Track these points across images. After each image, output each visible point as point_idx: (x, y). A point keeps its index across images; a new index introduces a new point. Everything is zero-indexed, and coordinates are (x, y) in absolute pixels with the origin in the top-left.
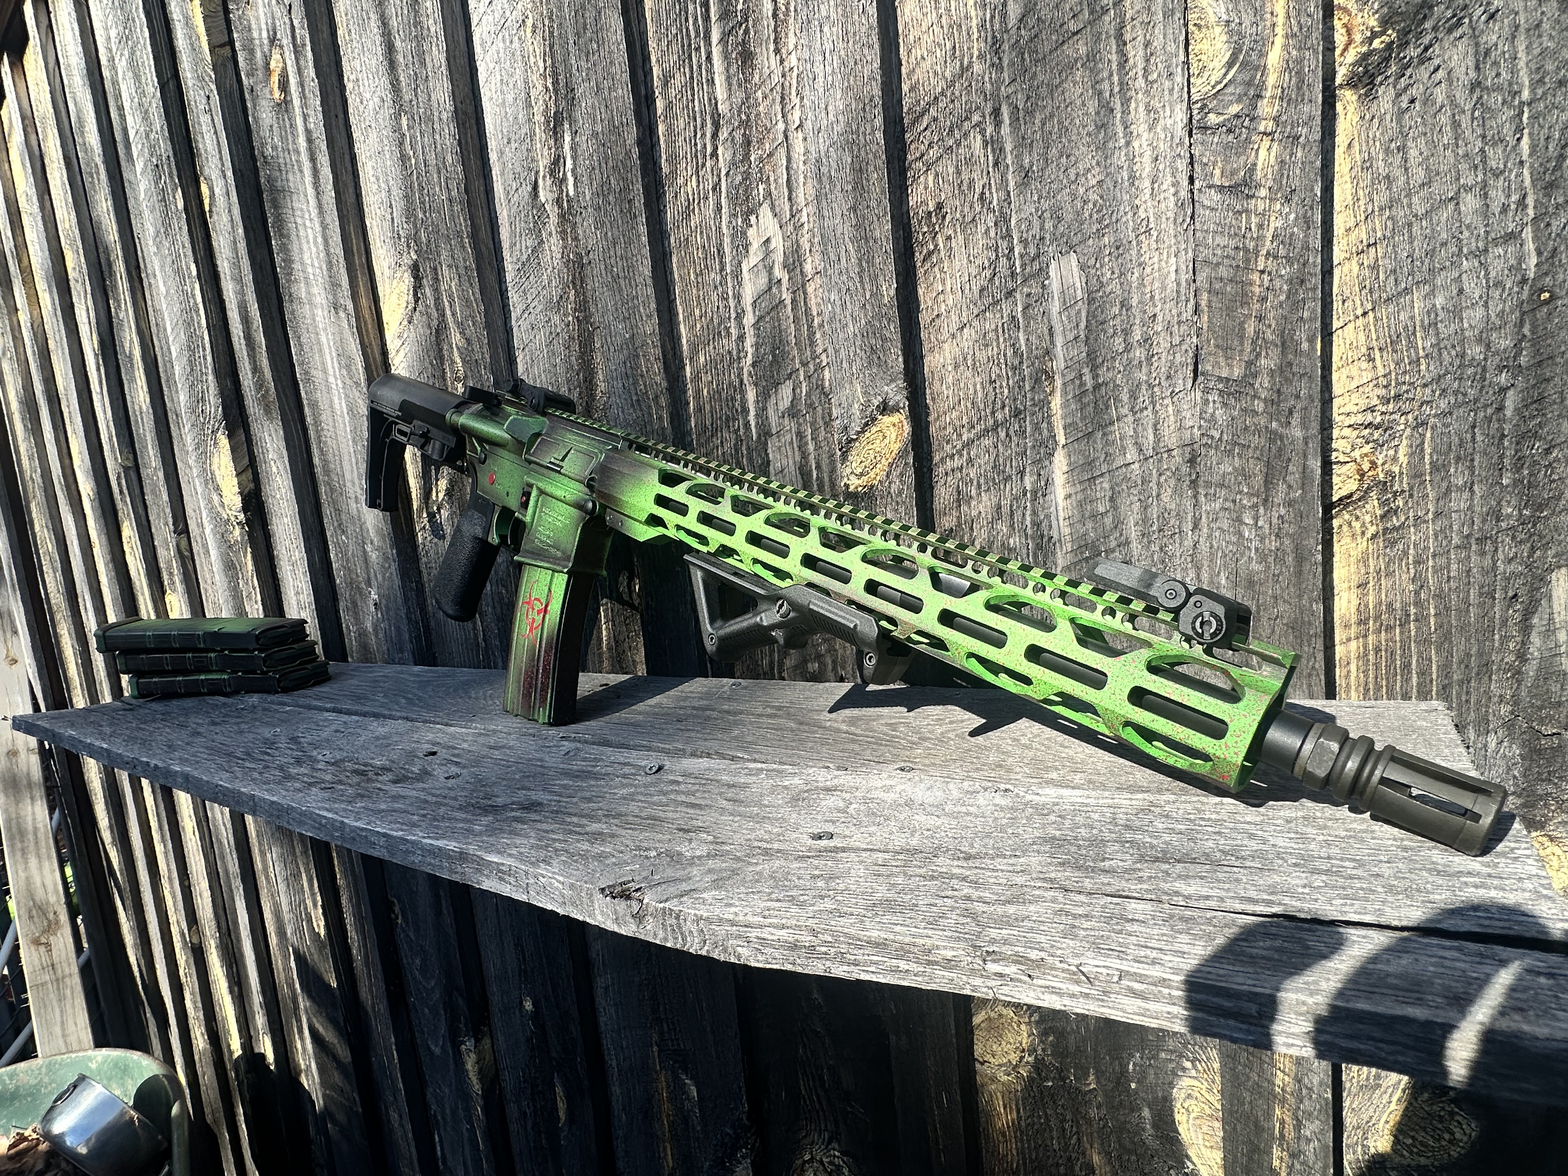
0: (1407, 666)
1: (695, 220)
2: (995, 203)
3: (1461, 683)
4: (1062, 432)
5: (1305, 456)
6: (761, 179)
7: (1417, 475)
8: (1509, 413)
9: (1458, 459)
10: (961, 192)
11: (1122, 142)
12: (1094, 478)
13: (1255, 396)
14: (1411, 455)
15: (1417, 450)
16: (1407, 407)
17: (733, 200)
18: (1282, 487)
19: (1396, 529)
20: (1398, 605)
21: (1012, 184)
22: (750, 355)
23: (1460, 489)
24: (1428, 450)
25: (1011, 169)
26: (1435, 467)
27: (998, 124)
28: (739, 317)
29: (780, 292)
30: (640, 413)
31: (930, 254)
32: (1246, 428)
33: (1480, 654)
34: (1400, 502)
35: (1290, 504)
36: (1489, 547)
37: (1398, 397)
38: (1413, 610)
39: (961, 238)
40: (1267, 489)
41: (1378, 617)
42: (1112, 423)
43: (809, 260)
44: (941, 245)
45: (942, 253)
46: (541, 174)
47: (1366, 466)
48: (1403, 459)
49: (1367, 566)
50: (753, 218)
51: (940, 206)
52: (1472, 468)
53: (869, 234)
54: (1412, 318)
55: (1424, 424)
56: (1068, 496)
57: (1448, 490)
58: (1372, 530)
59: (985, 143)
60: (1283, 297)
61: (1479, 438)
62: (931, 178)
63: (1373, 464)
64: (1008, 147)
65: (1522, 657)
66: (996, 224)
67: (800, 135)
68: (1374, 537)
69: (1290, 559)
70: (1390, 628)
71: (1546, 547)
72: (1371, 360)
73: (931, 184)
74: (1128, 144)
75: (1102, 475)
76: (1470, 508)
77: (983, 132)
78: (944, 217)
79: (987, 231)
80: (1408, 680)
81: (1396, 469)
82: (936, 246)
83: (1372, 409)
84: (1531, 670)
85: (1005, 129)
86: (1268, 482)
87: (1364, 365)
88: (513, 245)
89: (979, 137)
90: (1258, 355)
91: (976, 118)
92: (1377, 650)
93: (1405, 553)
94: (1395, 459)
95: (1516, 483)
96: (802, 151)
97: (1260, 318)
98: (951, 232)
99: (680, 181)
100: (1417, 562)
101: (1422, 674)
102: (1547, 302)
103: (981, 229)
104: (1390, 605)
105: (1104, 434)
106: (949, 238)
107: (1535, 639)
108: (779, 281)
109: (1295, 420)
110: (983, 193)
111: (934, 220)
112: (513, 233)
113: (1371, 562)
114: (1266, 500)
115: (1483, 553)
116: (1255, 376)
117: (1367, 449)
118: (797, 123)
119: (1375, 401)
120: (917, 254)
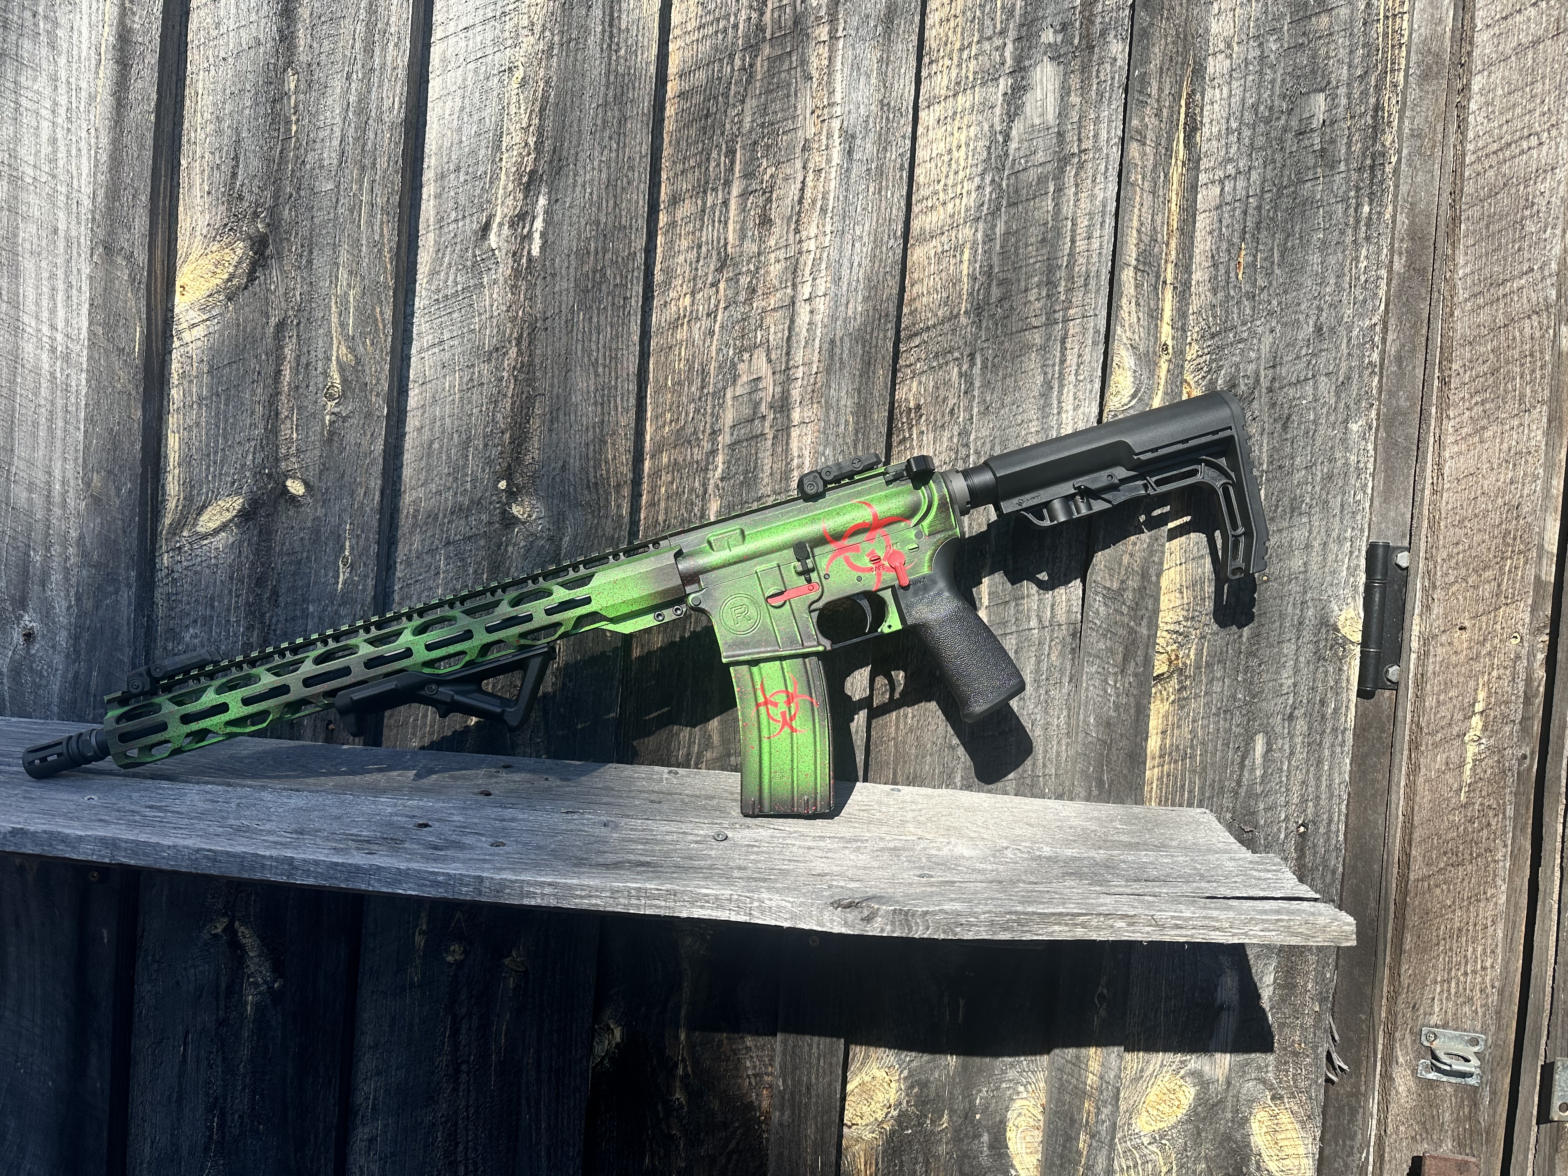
0: (1183, 786)
1: (681, 334)
2: (961, 419)
3: (1209, 798)
4: (987, 597)
5: (1147, 646)
6: (761, 326)
7: (1198, 667)
8: (1244, 639)
9: (1219, 662)
10: (937, 402)
11: (1055, 411)
13: (1124, 603)
14: (1196, 655)
15: (1199, 654)
16: (1197, 625)
17: (728, 332)
18: (1133, 664)
19: (1184, 699)
20: (1182, 747)
21: (975, 410)
22: (720, 470)
23: (1218, 680)
24: (1205, 654)
25: (977, 400)
26: (1208, 664)
27: (972, 364)
28: (715, 433)
29: (763, 426)
30: (595, 497)
31: (904, 439)
32: (1116, 623)
33: (1220, 781)
34: (1188, 683)
35: (1136, 675)
36: (1229, 716)
37: (1193, 618)
38: (1189, 751)
39: (931, 436)
40: (1124, 664)
41: (1170, 754)
42: (1023, 598)
43: (798, 410)
44: (915, 436)
45: (915, 443)
46: (498, 219)
47: (1173, 657)
48: (1192, 657)
49: (1167, 720)
50: (746, 356)
51: (918, 407)
52: (1225, 668)
53: (868, 414)
54: (1204, 573)
55: (1204, 637)
57: (1213, 679)
58: (1172, 698)
59: (961, 375)
60: (1145, 546)
61: (1230, 651)
62: (915, 385)
63: (1177, 656)
64: (977, 384)
65: (1239, 783)
66: (959, 434)
67: (808, 308)
68: (1173, 702)
69: (1132, 711)
70: (1176, 762)
71: (1254, 720)
72: (1181, 593)
73: (914, 389)
74: (1059, 413)
76: (1222, 691)
77: (960, 366)
78: (921, 416)
79: (952, 437)
80: (1182, 795)
81: (1188, 662)
82: (911, 435)
83: (1179, 623)
84: (1243, 791)
85: (977, 370)
86: (1125, 659)
87: (1178, 595)
89: (956, 369)
90: (1128, 578)
91: (956, 355)
92: (1168, 775)
93: (1188, 714)
94: (1188, 656)
95: (1245, 680)
96: (807, 320)
97: (1131, 555)
98: (924, 429)
99: (673, 294)
100: (1194, 721)
101: (1190, 792)
102: (1265, 582)
103: (947, 434)
104: (1177, 747)
105: (1017, 605)
106: (923, 432)
107: (1246, 774)
108: (764, 417)
109: (1144, 623)
110: (953, 409)
111: (913, 415)
113: (1170, 718)
114: (1122, 671)
115: (1225, 720)
116: (1124, 590)
117: (1175, 647)
118: (806, 296)
119: (1181, 619)
120: (895, 436)
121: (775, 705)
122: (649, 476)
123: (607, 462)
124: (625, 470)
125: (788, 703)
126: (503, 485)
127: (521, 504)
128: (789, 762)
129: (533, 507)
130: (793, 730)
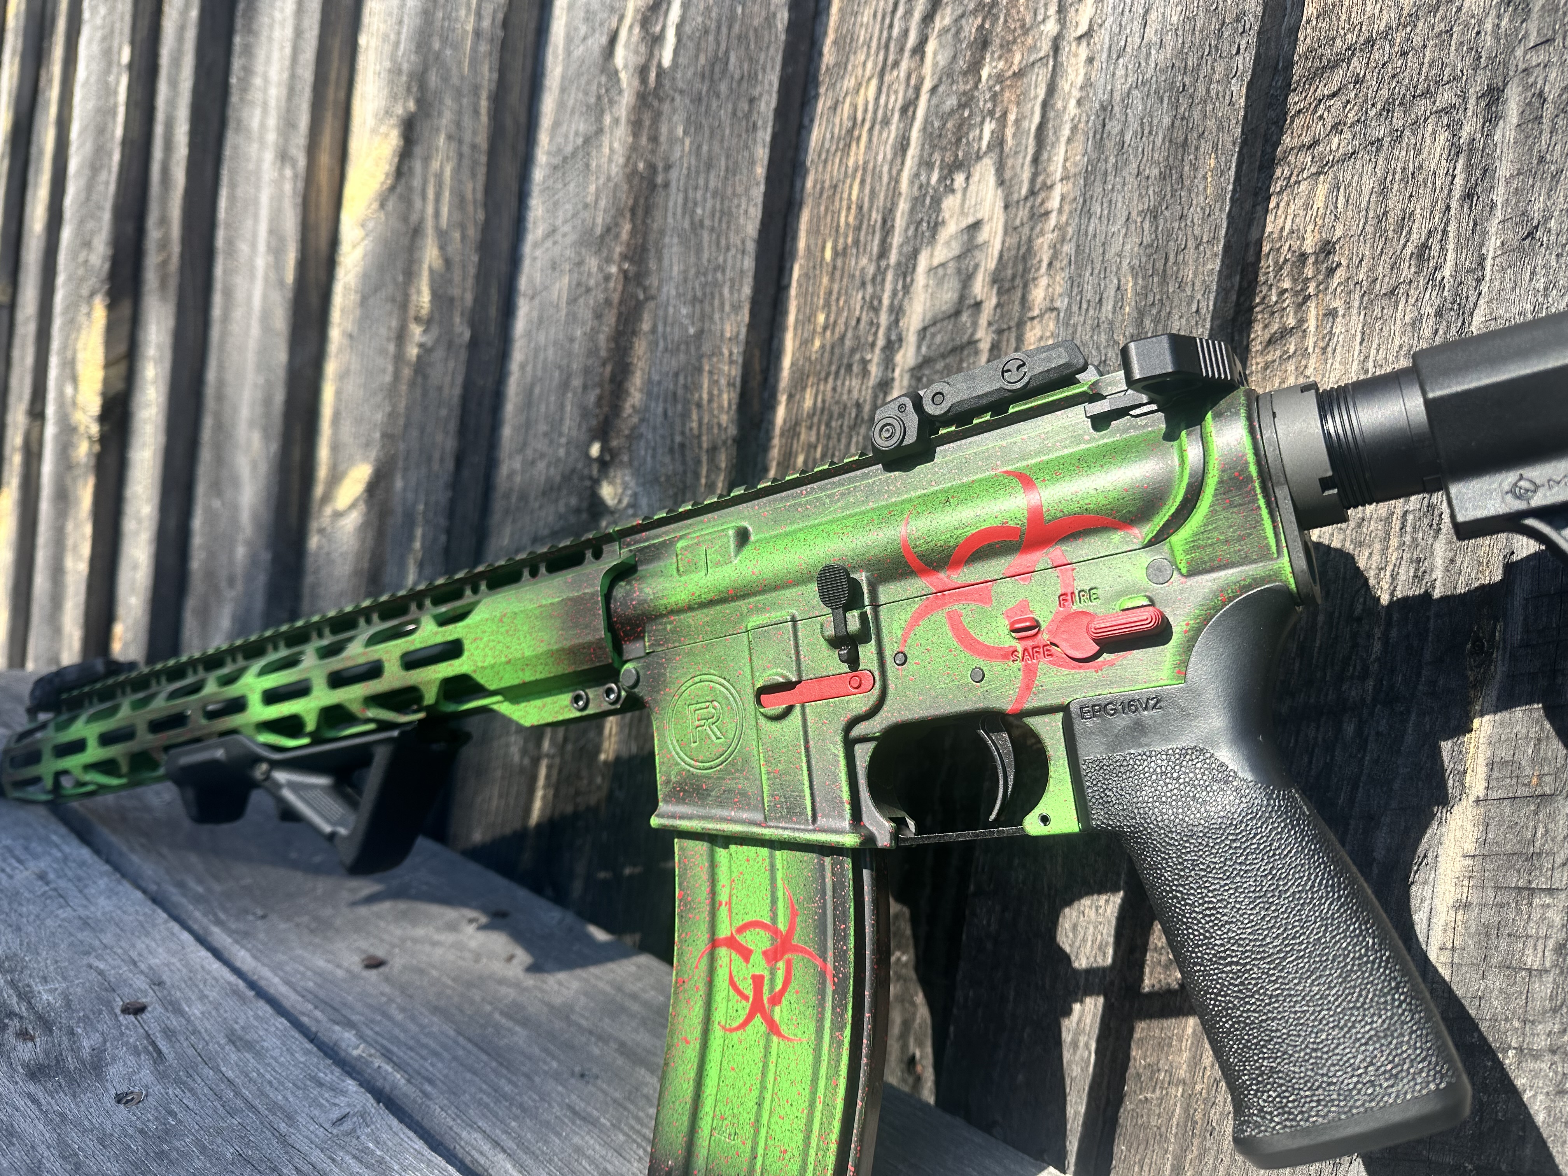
1: (857, 154)
2: (1447, 271)
4: (1486, 770)
6: (991, 113)
10: (1380, 231)
12: (1532, 891)
17: (931, 138)
21: (1493, 244)
25: (1499, 214)
27: (1492, 118)
28: (891, 347)
29: (975, 324)
31: (1285, 333)
39: (1356, 321)
43: (1043, 282)
44: (1311, 324)
45: (1310, 342)
46: (627, 21)
50: (959, 179)
51: (1327, 248)
53: (1171, 269)
56: (1463, 906)
59: (1455, 150)
62: (1322, 190)
64: (1504, 169)
66: (1439, 313)
67: (1083, 52)
73: (1319, 202)
75: (1551, 891)
77: (1454, 128)
78: (1331, 271)
79: (1416, 322)
82: (1301, 321)
85: (1506, 133)
88: (556, 124)
89: (1443, 136)
91: (1446, 97)
96: (1080, 80)
98: (1338, 303)
99: (849, 83)
103: (1405, 313)
106: (1332, 314)
108: (978, 305)
110: (1424, 246)
111: (1309, 271)
112: (561, 105)
118: (1083, 28)
120: (1258, 327)
121: (746, 954)
122: (782, 435)
123: (699, 406)
124: (724, 419)
125: (772, 956)
126: (595, 450)
127: (612, 483)
128: (751, 1104)
129: (626, 487)
130: (773, 1028)
